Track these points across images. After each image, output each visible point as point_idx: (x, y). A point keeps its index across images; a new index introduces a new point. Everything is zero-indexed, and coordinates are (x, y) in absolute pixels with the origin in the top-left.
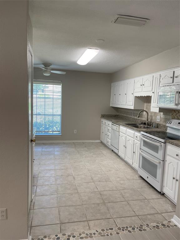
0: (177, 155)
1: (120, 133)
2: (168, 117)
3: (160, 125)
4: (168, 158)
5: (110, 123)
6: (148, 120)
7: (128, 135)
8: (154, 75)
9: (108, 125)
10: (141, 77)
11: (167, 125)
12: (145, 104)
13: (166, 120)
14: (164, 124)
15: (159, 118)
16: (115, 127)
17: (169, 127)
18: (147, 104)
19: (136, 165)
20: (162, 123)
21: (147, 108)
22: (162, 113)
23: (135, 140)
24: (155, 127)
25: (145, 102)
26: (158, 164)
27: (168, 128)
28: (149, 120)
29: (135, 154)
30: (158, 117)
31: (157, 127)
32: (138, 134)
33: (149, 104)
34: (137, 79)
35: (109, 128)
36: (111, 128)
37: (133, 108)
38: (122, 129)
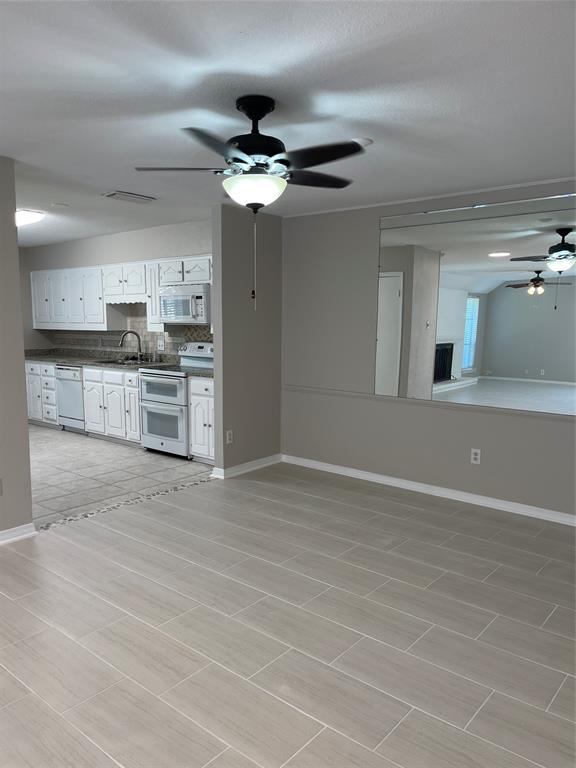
0: (206, 390)
1: (85, 383)
2: (179, 340)
3: (165, 356)
4: (193, 400)
5: (51, 368)
6: (140, 350)
7: (107, 383)
8: (147, 263)
9: (43, 374)
10: (119, 266)
11: (180, 353)
12: (129, 320)
13: (176, 346)
14: (173, 353)
15: (162, 344)
16: (67, 374)
17: (184, 356)
18: (134, 319)
19: (133, 434)
20: (168, 352)
21: (132, 327)
22: (166, 333)
23: (128, 388)
24: (156, 361)
25: (127, 315)
26: (178, 414)
27: (182, 359)
28: (143, 351)
29: (130, 415)
30: (160, 342)
31: (161, 361)
32: (132, 375)
33: (143, 319)
34: (107, 269)
35: (50, 379)
36: (53, 379)
37: (104, 328)
38: (91, 373)
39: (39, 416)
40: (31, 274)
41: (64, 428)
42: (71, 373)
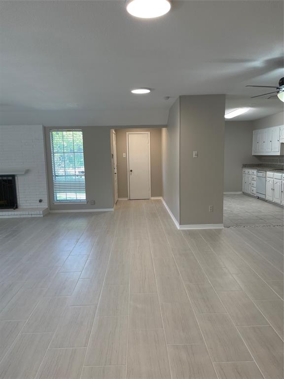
1: (267, 178)
5: (255, 171)
7: (276, 178)
9: (252, 174)
16: (260, 174)
23: (283, 181)
29: (283, 193)
35: (254, 176)
36: (255, 176)
37: (279, 154)
38: (270, 174)
39: (249, 192)
40: (254, 132)
41: (258, 198)
42: (262, 174)
